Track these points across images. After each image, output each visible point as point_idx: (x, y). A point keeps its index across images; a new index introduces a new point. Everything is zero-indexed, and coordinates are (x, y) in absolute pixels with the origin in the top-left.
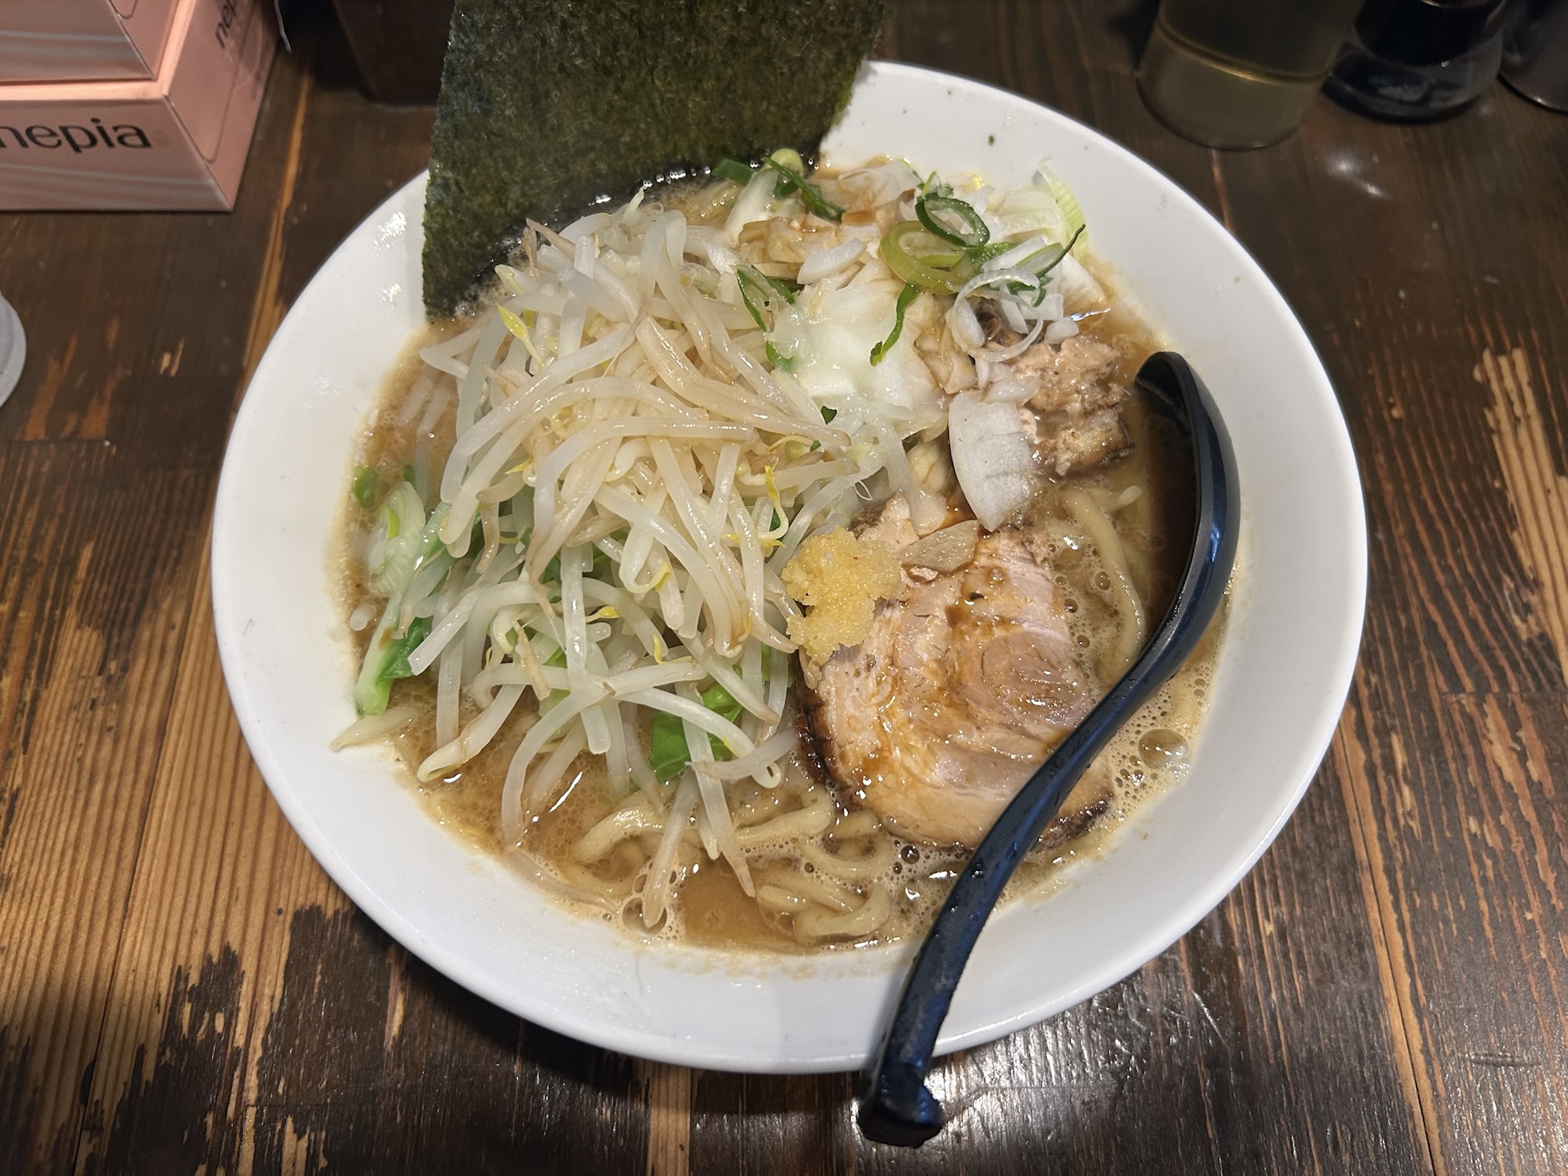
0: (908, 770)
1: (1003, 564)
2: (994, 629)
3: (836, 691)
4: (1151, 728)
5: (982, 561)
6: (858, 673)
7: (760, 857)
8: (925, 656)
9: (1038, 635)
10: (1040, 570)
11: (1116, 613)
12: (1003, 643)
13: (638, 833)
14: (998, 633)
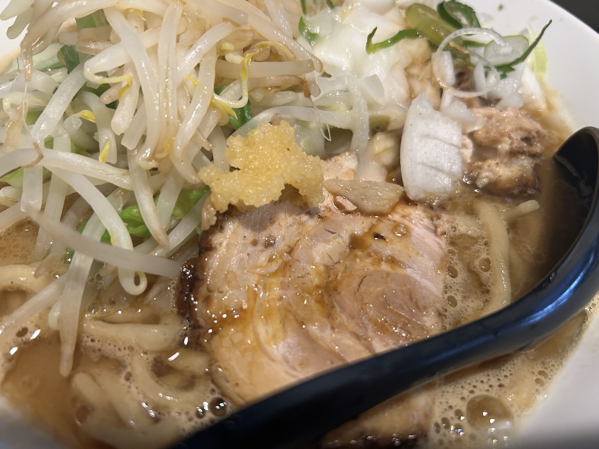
0: (256, 335)
1: (411, 226)
2: (383, 263)
3: (228, 245)
4: (485, 393)
5: (396, 217)
6: (255, 243)
7: (100, 350)
8: (318, 259)
9: (416, 281)
10: (438, 240)
11: (488, 291)
12: (385, 275)
13: (24, 289)
14: (385, 267)
